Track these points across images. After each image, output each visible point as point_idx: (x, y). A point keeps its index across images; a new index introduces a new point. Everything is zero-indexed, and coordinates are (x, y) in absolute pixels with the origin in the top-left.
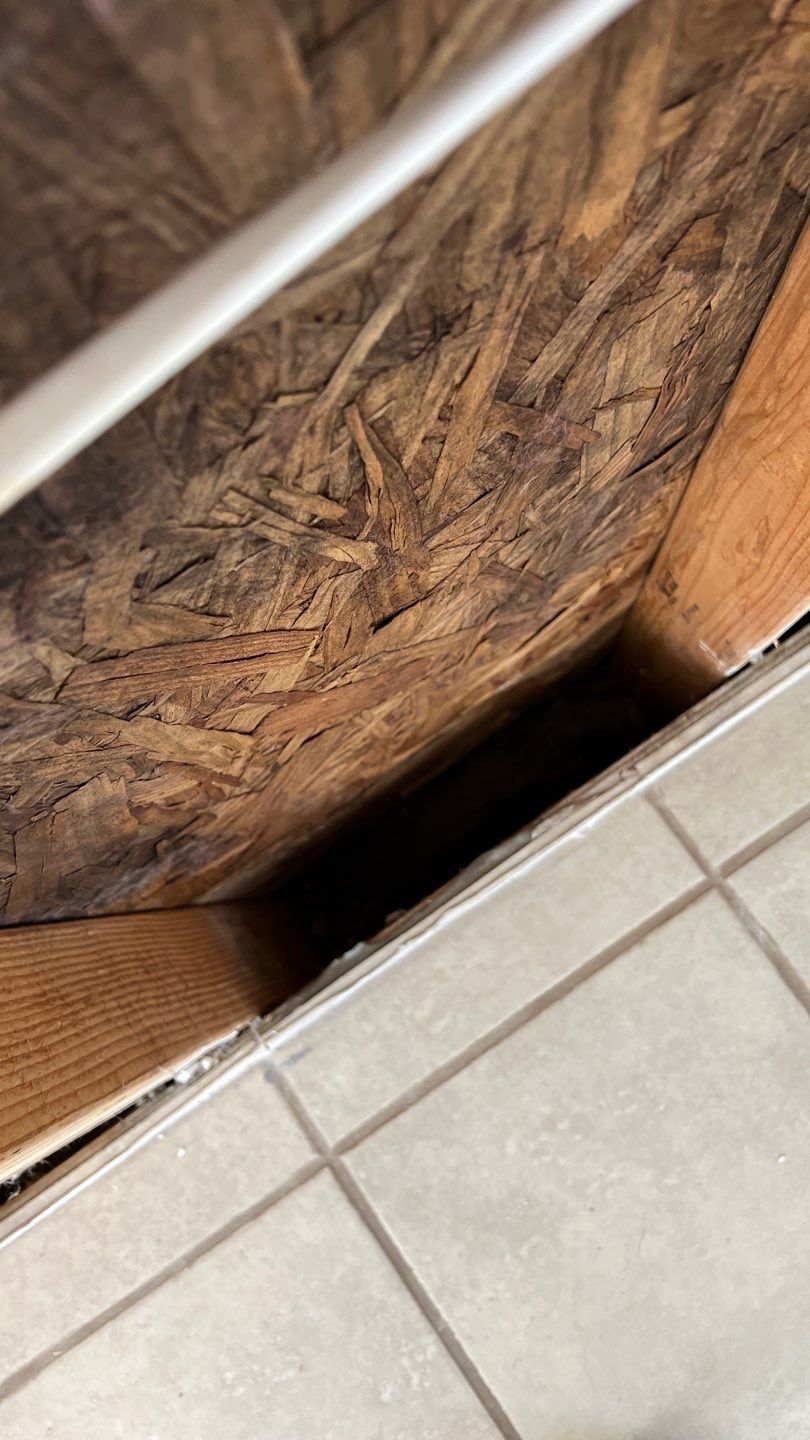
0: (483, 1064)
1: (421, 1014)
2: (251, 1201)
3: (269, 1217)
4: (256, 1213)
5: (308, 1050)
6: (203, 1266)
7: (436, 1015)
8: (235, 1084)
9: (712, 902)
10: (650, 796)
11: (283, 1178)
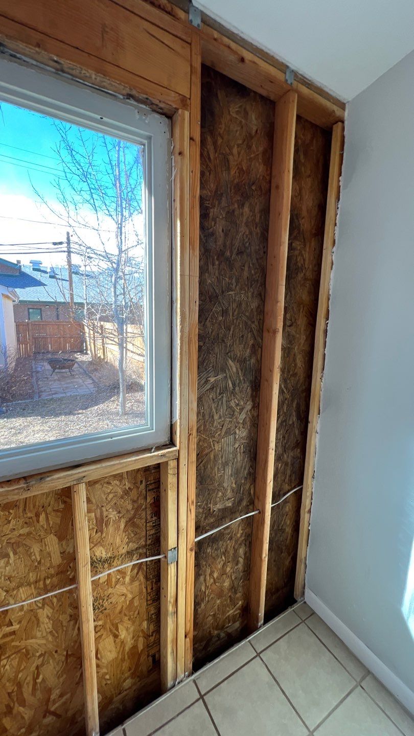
0: (226, 682)
1: (217, 673)
2: (189, 704)
3: (191, 707)
4: (189, 707)
5: (199, 678)
6: (180, 716)
7: (219, 673)
8: (188, 683)
9: (258, 658)
10: (249, 641)
11: (194, 700)
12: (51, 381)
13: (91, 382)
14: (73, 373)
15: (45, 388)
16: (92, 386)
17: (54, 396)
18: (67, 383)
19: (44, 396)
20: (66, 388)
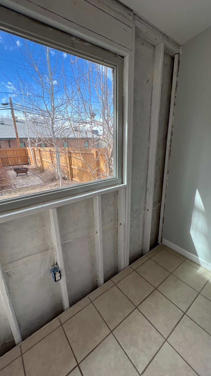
0: (141, 266)
1: (137, 264)
3: (132, 273)
5: (132, 266)
8: (129, 267)
9: (150, 259)
11: (132, 271)
12: (18, 179)
13: (39, 178)
14: (28, 175)
15: (16, 183)
16: (40, 180)
17: (23, 186)
18: (27, 180)
19: (17, 186)
20: (27, 182)
